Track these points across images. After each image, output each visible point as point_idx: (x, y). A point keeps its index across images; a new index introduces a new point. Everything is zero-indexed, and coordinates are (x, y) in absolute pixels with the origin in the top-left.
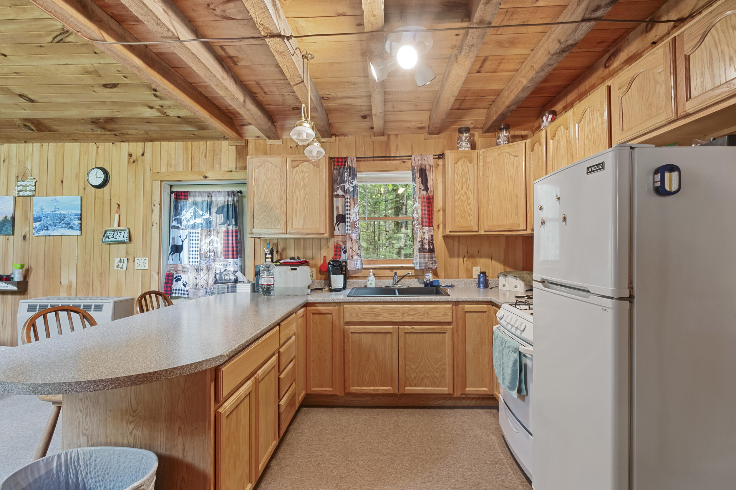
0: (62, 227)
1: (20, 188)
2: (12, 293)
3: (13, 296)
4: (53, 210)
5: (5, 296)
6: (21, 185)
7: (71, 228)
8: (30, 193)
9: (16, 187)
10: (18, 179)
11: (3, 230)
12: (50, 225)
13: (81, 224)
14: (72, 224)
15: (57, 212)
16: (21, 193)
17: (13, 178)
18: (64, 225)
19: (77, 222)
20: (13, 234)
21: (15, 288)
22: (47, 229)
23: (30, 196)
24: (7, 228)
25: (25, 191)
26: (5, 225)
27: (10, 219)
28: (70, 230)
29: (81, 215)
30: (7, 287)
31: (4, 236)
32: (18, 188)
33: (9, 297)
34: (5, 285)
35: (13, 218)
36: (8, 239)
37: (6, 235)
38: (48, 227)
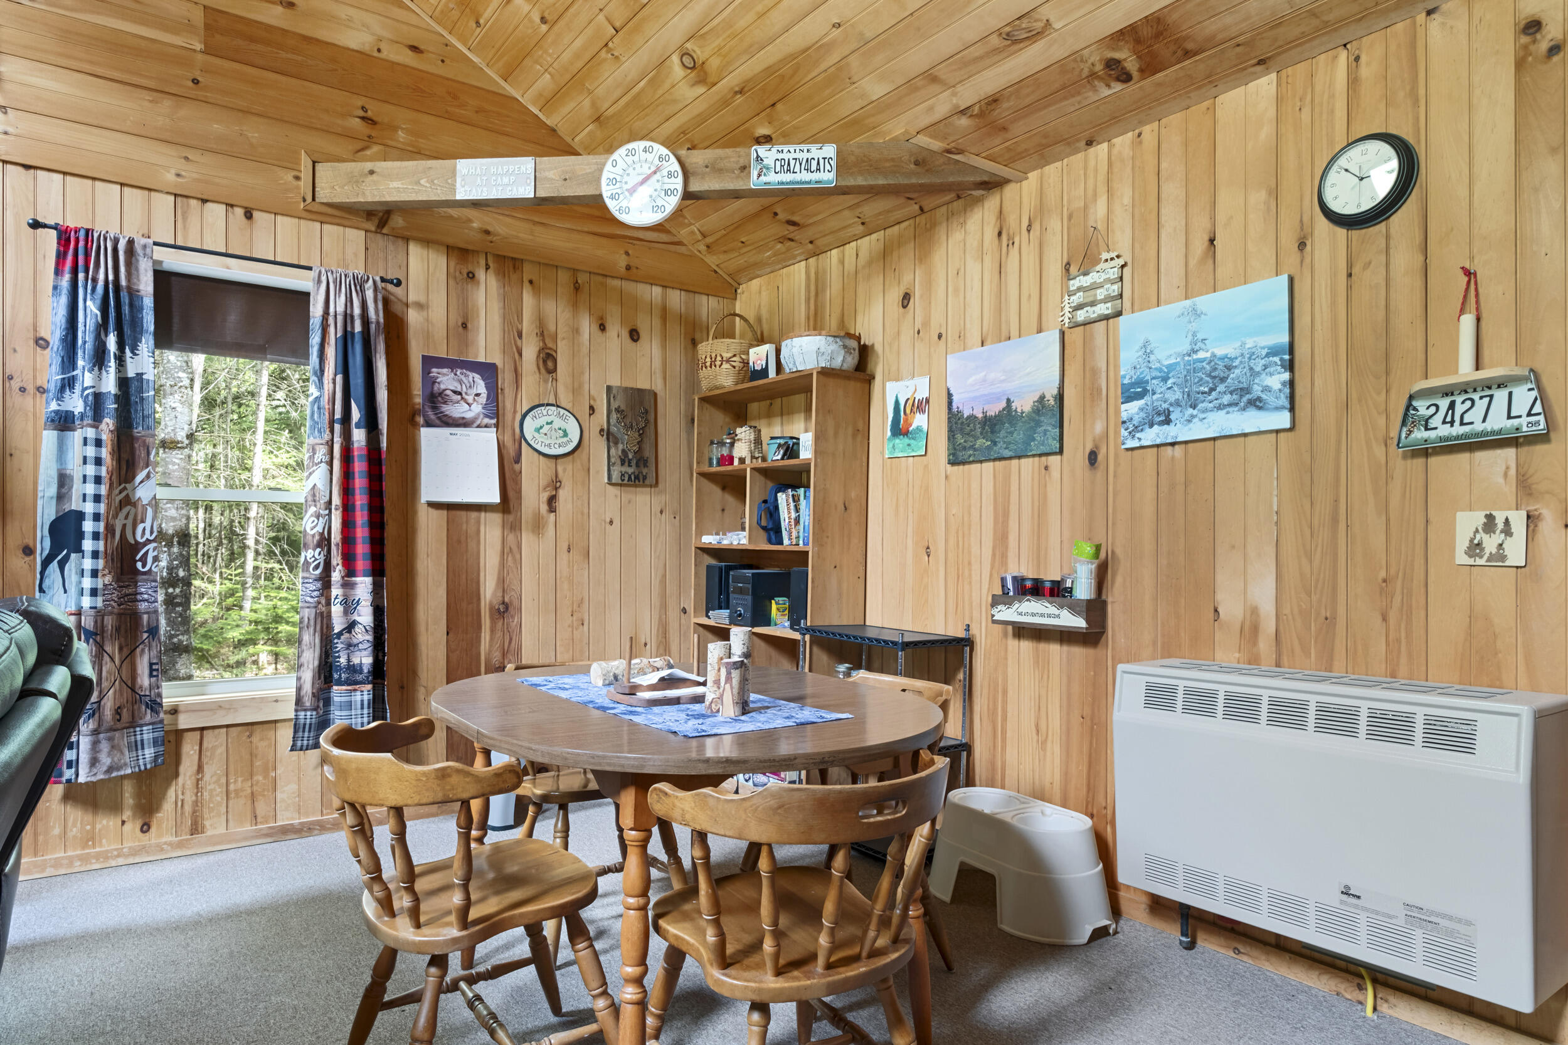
0: (1220, 408)
1: (1077, 299)
2: (1065, 636)
3: (1065, 648)
4: (1186, 347)
5: (1043, 646)
6: (1079, 289)
7: (1257, 404)
8: (1103, 309)
9: (1067, 297)
10: (1068, 270)
11: (1034, 439)
12: (1177, 403)
13: (1292, 383)
14: (1257, 390)
15: (1201, 355)
16: (1081, 316)
17: (1054, 269)
18: (1226, 399)
19: (1277, 379)
20: (1061, 452)
21: (1080, 623)
22: (1168, 421)
23: (1107, 318)
24: (1046, 431)
25: (1093, 304)
26: (1038, 424)
27: (1052, 402)
28: (1252, 413)
29: (1291, 350)
30: (1058, 616)
31: (1037, 459)
32: (1072, 298)
33: (1055, 650)
34: (1053, 610)
35: (1060, 397)
36: (1046, 468)
37: (1040, 455)
38: (1167, 414)
